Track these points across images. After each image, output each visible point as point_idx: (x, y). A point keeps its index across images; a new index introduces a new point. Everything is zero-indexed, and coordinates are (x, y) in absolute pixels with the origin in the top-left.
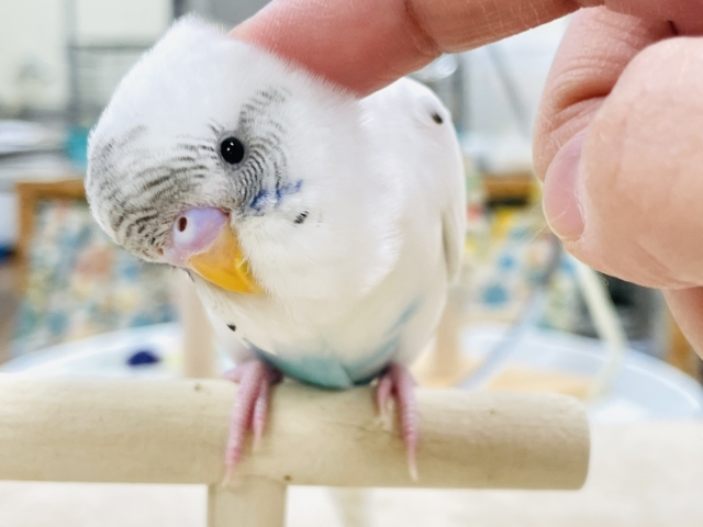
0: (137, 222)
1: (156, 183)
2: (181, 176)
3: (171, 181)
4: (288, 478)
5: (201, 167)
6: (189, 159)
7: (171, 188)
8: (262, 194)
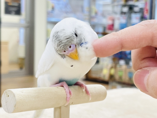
1: (68, 38)
2: (71, 38)
3: (70, 39)
4: (72, 103)
5: (74, 37)
6: (72, 35)
7: (70, 40)
8: (82, 43)
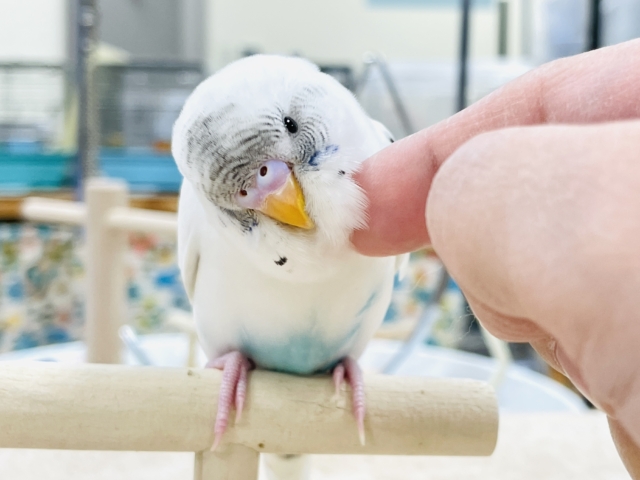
0: (234, 170)
2: (265, 135)
4: (261, 445)
5: (277, 131)
6: (269, 124)
8: (316, 154)
